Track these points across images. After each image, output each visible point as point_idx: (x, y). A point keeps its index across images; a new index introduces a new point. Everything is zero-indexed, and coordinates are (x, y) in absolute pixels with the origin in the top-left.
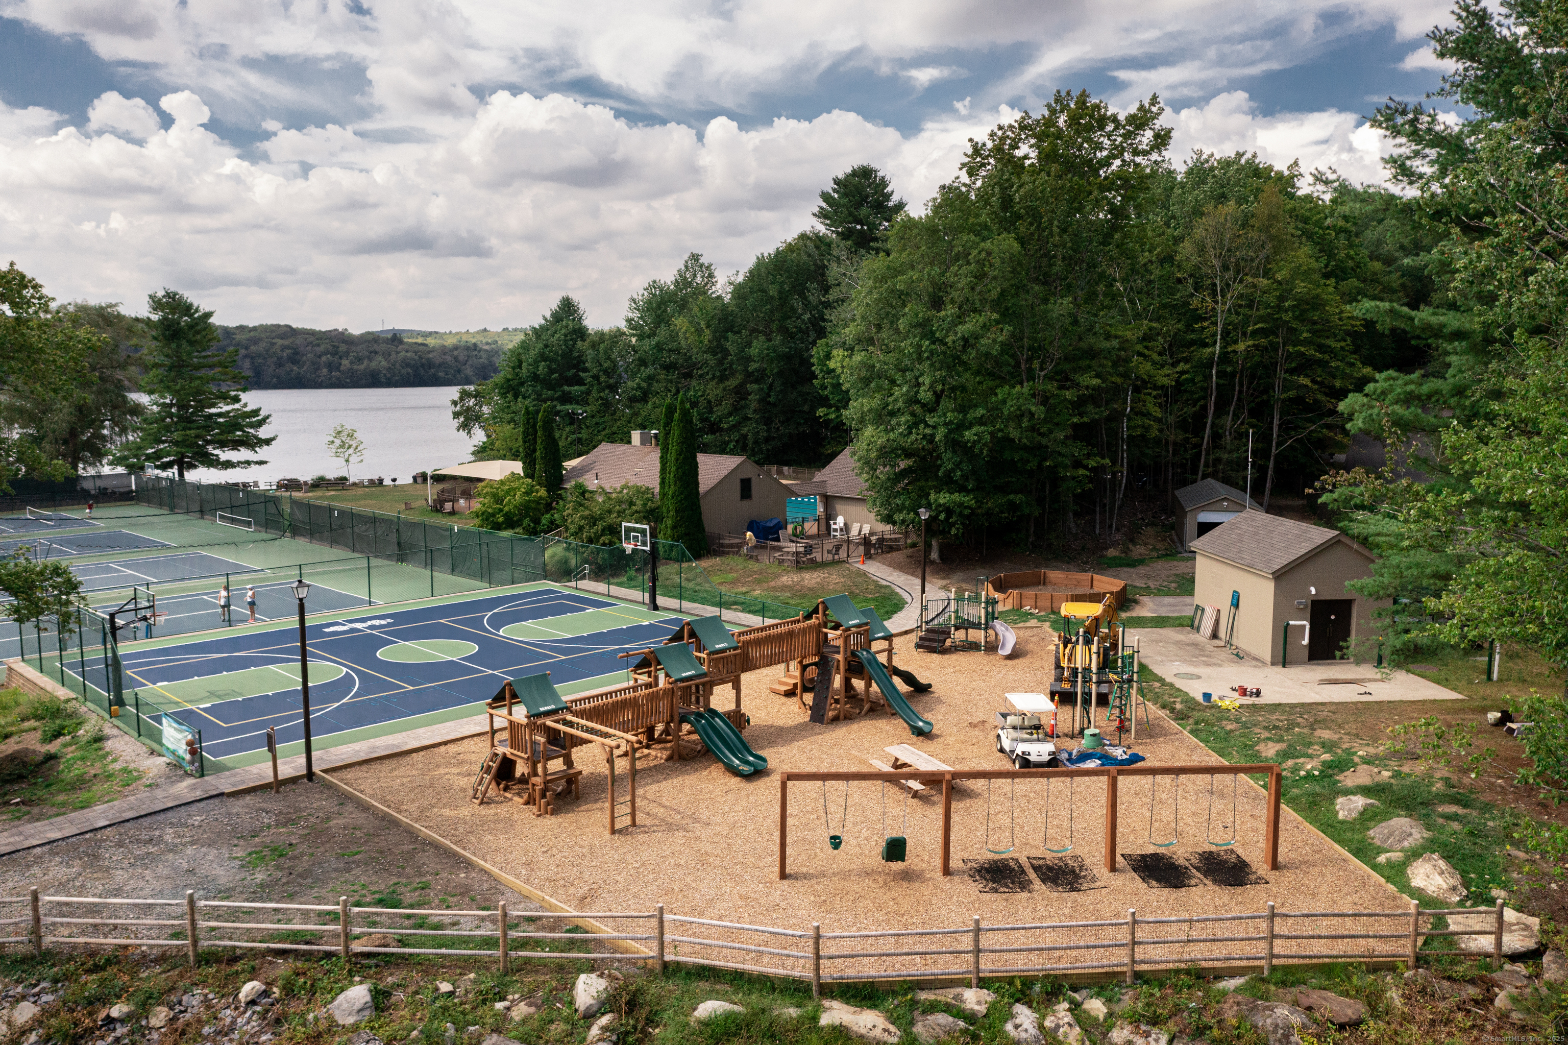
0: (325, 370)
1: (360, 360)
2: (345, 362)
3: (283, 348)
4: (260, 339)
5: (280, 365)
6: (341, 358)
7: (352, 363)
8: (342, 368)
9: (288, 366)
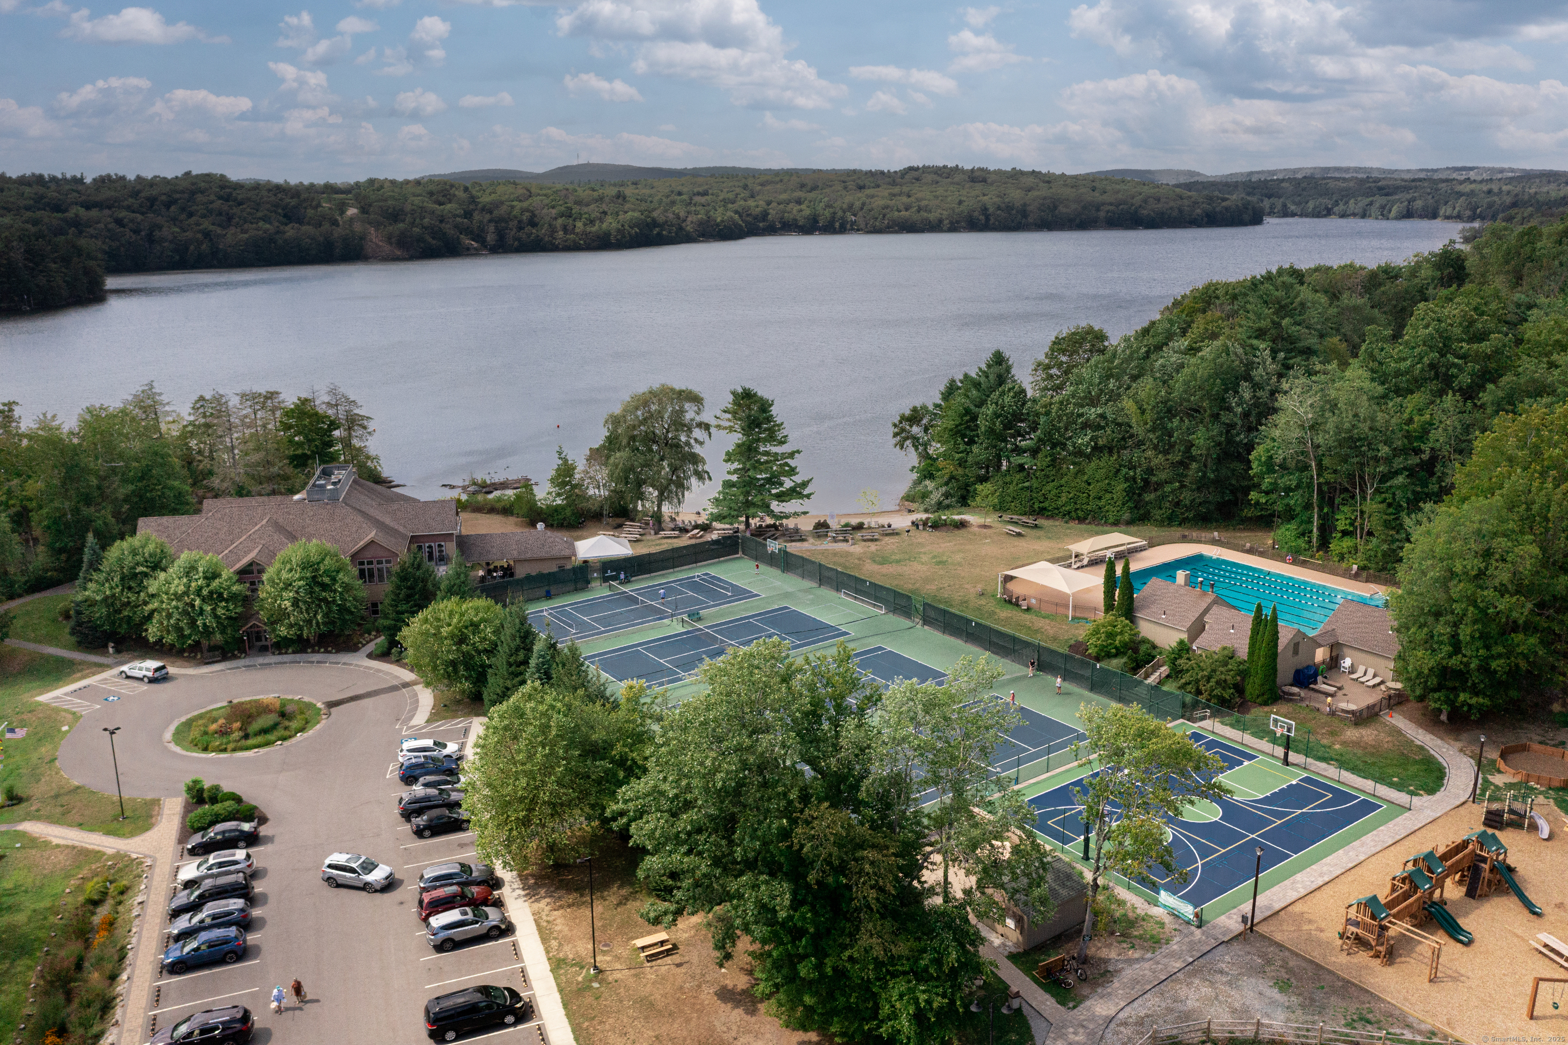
0: (561, 233)
1: (592, 222)
2: (579, 224)
3: (523, 211)
4: (502, 203)
5: (520, 228)
6: (574, 220)
7: (585, 225)
8: (577, 230)
9: (528, 229)
